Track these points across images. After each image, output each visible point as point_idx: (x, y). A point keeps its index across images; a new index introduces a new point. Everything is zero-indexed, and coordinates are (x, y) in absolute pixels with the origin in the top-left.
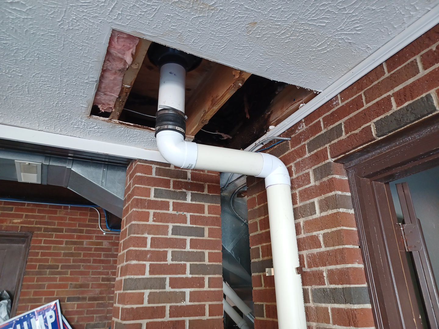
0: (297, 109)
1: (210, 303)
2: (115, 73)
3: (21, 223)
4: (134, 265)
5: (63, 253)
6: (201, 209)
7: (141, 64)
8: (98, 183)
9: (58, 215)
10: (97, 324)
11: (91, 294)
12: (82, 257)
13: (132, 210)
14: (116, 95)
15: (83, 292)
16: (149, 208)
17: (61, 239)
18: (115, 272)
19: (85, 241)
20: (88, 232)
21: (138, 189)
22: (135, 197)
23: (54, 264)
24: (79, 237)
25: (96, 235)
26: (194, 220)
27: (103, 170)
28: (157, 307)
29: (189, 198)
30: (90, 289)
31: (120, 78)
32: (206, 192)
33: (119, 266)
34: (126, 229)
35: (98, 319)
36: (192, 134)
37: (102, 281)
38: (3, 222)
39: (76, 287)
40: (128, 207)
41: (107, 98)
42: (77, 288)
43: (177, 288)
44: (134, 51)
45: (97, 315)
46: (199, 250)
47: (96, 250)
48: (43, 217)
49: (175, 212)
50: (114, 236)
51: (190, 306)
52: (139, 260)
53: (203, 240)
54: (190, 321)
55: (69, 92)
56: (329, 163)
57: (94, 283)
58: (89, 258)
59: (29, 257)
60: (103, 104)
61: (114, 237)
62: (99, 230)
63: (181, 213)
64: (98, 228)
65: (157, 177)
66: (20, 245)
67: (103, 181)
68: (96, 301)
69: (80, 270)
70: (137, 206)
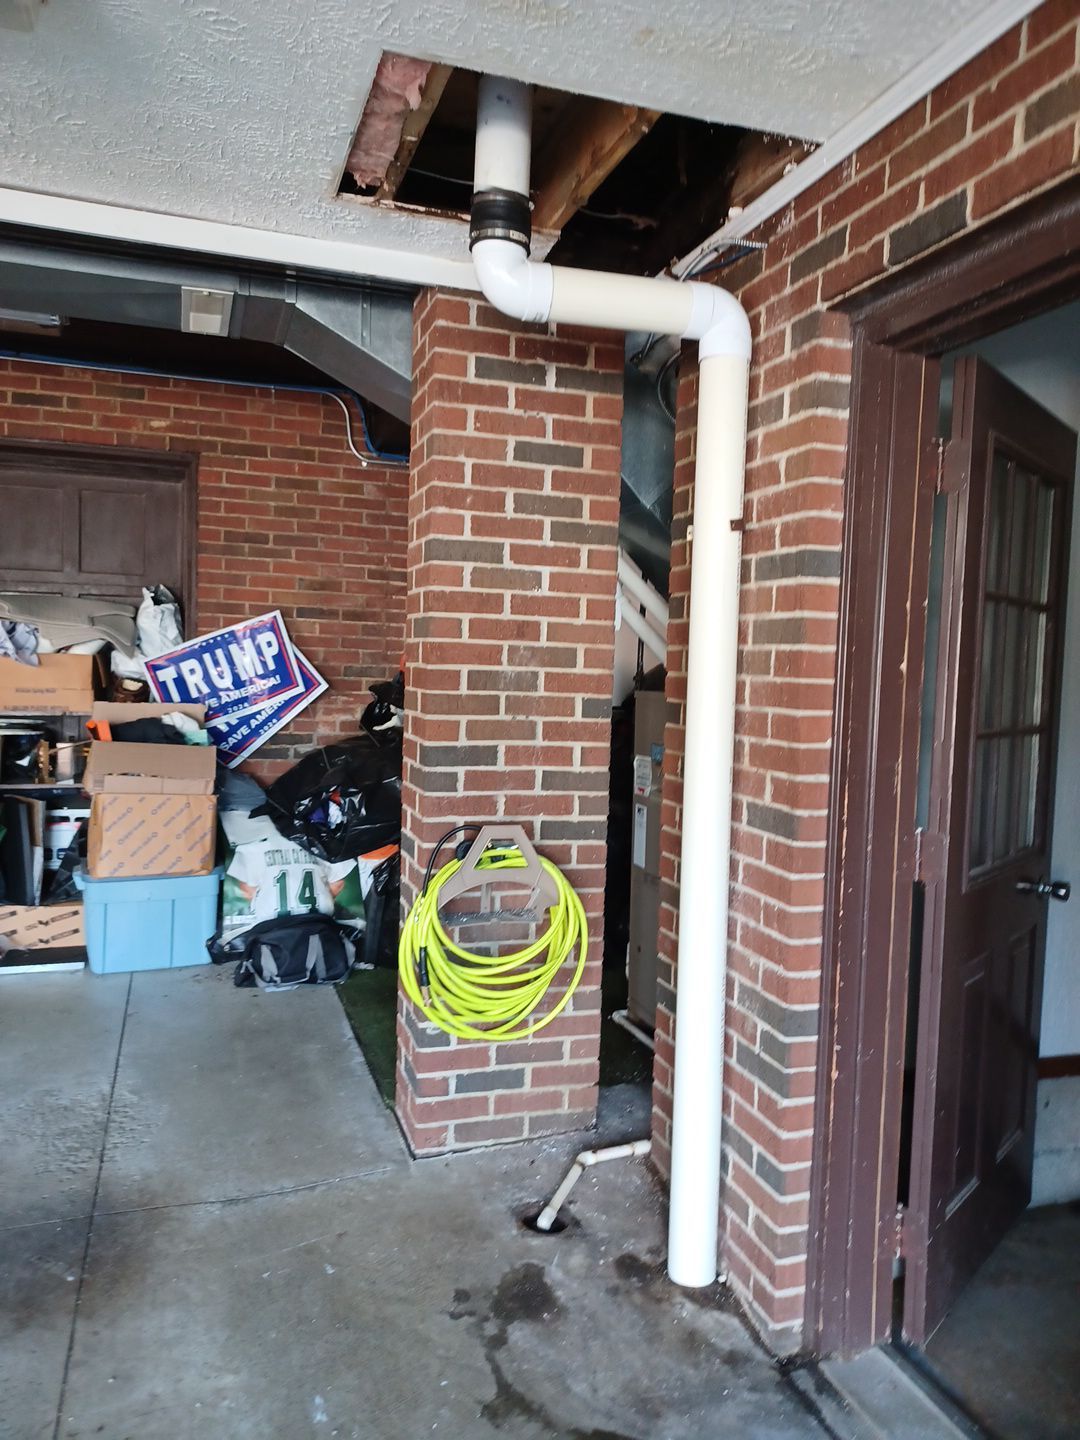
0: (779, 176)
1: (591, 596)
2: (388, 118)
3: (168, 429)
4: (443, 516)
5: (275, 507)
6: (578, 406)
7: (437, 102)
8: (355, 337)
9: (248, 412)
10: (366, 668)
11: (348, 604)
12: (317, 519)
13: (432, 405)
14: (389, 156)
15: (327, 600)
16: (466, 400)
17: (265, 474)
18: (406, 532)
19: (322, 481)
20: (324, 457)
21: (441, 357)
22: (437, 376)
23: (257, 531)
24: (305, 470)
25: (345, 466)
26: (561, 430)
27: (363, 308)
28: (488, 595)
29: (551, 378)
30: (344, 593)
31: (397, 127)
32: (590, 366)
33: (413, 521)
34: (422, 445)
35: (367, 659)
36: (555, 227)
37: (369, 578)
38: (129, 426)
39: (312, 586)
40: (422, 398)
41: (371, 160)
42: (315, 590)
43: (527, 563)
44: (424, 82)
45: (365, 651)
46: (571, 495)
47: (349, 502)
48: (215, 416)
49: (520, 412)
50: (388, 471)
51: (550, 598)
52: (451, 506)
53: (580, 474)
54: (549, 625)
55: (298, 153)
56: (817, 313)
57: (351, 580)
58: (333, 523)
59: (201, 513)
60: (363, 171)
61: (388, 474)
62: (350, 454)
63: (534, 413)
64: (349, 448)
65: (481, 329)
66: (173, 484)
67: (364, 334)
68: (360, 621)
69: (317, 549)
70: (441, 396)
